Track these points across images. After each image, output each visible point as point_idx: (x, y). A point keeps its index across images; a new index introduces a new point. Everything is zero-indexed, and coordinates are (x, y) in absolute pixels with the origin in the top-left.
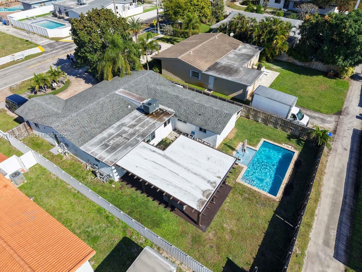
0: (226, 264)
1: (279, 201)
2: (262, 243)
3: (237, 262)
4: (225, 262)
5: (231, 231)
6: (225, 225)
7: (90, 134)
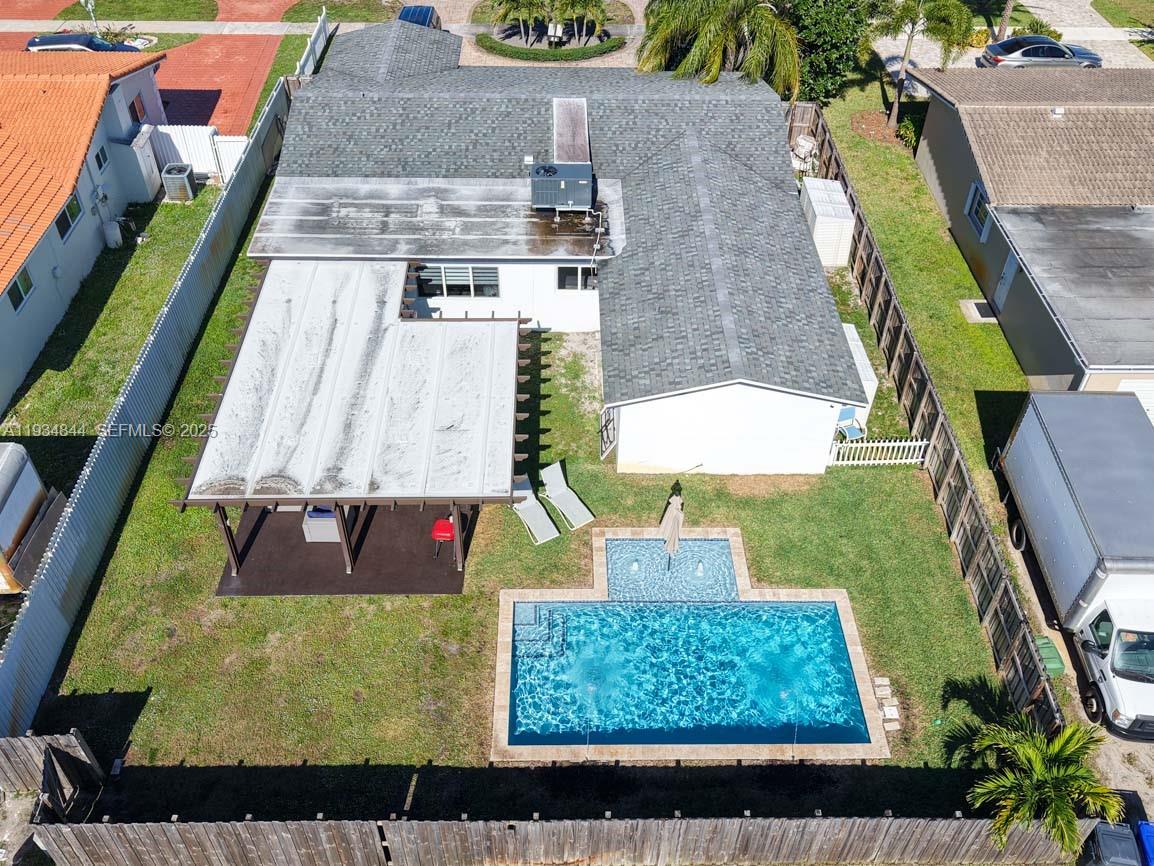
0: (125, 693)
1: (491, 763)
2: (256, 768)
3: (146, 719)
4: (131, 689)
5: (260, 664)
6: (273, 638)
7: (341, 162)
